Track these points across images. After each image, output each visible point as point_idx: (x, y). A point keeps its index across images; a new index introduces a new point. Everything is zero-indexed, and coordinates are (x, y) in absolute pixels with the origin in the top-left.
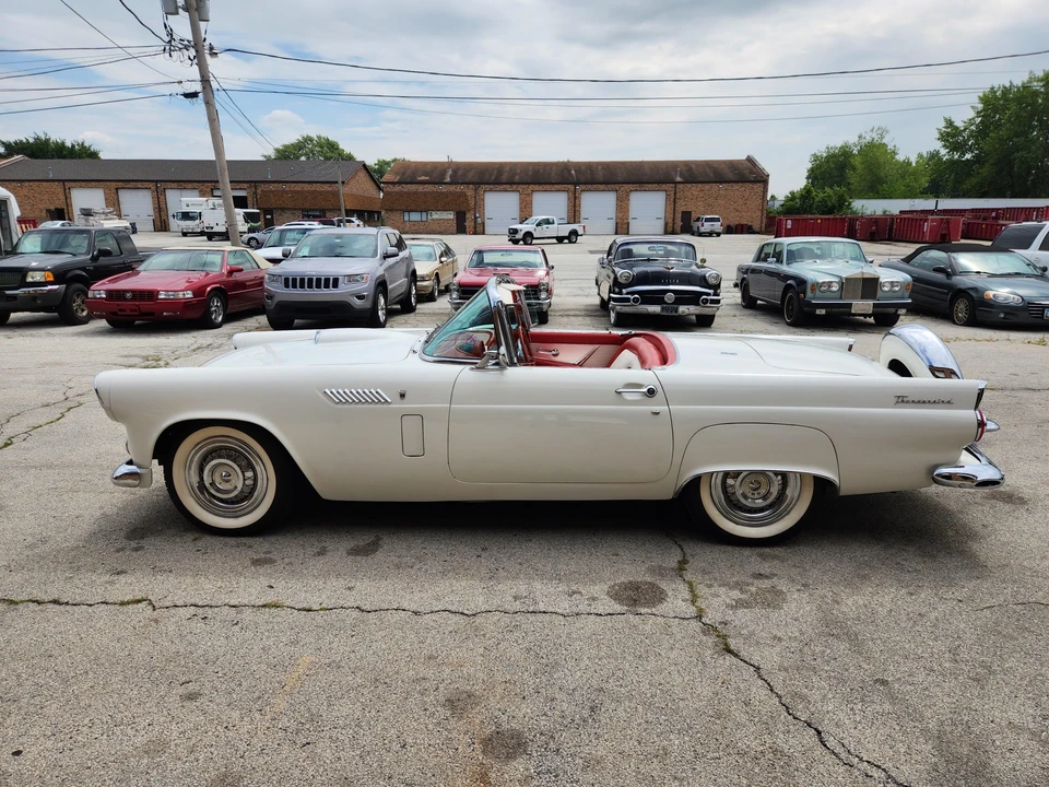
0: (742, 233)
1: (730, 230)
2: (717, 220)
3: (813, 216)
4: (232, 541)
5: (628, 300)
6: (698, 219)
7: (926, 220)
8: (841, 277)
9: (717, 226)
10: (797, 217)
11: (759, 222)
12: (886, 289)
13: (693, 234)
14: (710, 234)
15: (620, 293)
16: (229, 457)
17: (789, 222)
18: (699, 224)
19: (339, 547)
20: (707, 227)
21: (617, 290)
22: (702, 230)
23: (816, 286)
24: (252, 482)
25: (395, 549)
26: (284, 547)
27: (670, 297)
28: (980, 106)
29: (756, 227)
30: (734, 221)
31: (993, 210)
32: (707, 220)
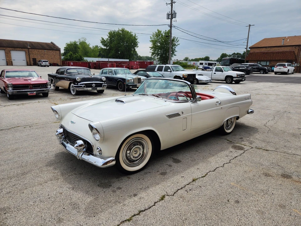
0: (55, 66)
1: (51, 65)
2: (47, 61)
3: (78, 62)
5: (82, 87)
6: (40, 61)
7: (108, 64)
8: (133, 78)
9: (47, 63)
10: (74, 62)
11: (60, 63)
13: (38, 66)
14: (45, 66)
15: (78, 84)
17: (72, 63)
18: (41, 63)
20: (44, 64)
21: (76, 84)
22: (42, 64)
23: (128, 80)
27: (94, 85)
30: (52, 62)
32: (43, 61)
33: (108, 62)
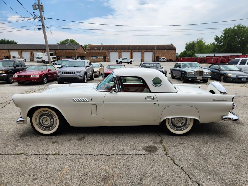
0: (170, 61)
1: (168, 61)
2: (164, 58)
3: (187, 58)
4: (47, 137)
6: (160, 58)
7: (212, 58)
8: (195, 71)
9: (165, 60)
10: (183, 58)
11: (174, 59)
12: (205, 74)
13: (159, 62)
14: (163, 62)
16: (47, 116)
17: (181, 59)
18: (161, 59)
19: (74, 139)
20: (162, 60)
22: (161, 61)
23: (189, 73)
24: (53, 122)
25: (89, 139)
26: (61, 139)
28: (224, 32)
29: (174, 60)
30: (168, 59)
31: (227, 56)
32: (162, 58)
33: (214, 57)
